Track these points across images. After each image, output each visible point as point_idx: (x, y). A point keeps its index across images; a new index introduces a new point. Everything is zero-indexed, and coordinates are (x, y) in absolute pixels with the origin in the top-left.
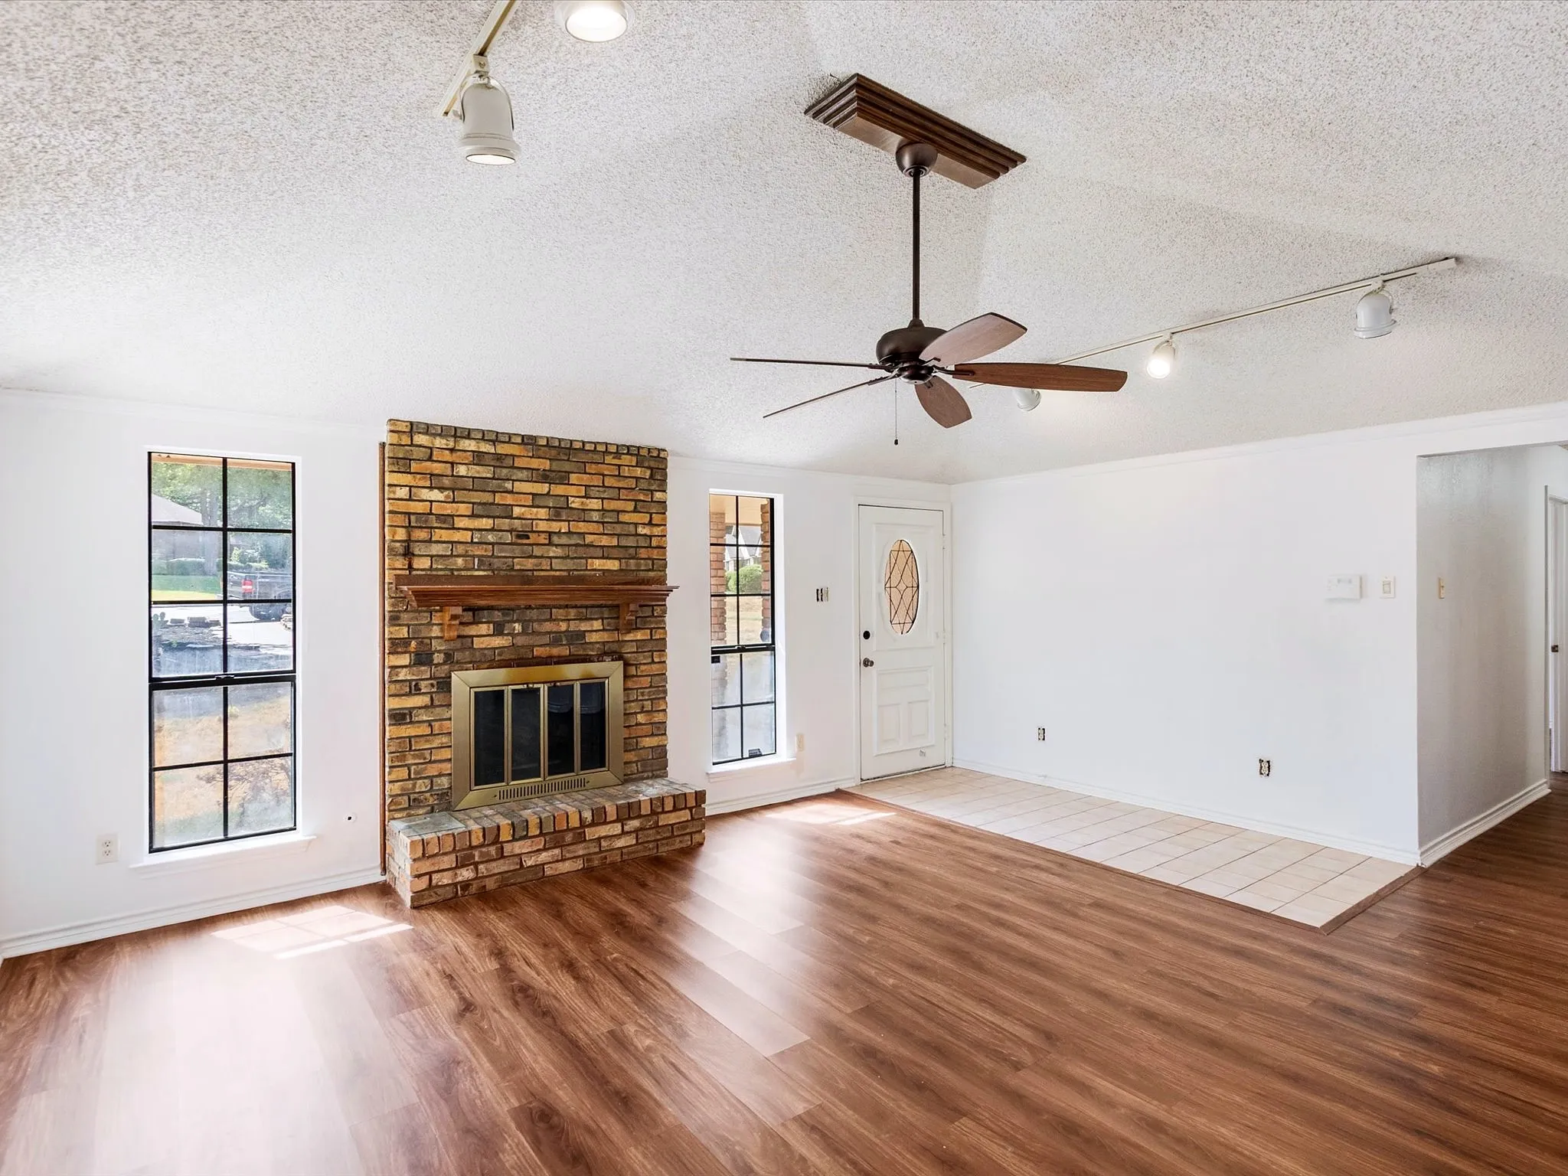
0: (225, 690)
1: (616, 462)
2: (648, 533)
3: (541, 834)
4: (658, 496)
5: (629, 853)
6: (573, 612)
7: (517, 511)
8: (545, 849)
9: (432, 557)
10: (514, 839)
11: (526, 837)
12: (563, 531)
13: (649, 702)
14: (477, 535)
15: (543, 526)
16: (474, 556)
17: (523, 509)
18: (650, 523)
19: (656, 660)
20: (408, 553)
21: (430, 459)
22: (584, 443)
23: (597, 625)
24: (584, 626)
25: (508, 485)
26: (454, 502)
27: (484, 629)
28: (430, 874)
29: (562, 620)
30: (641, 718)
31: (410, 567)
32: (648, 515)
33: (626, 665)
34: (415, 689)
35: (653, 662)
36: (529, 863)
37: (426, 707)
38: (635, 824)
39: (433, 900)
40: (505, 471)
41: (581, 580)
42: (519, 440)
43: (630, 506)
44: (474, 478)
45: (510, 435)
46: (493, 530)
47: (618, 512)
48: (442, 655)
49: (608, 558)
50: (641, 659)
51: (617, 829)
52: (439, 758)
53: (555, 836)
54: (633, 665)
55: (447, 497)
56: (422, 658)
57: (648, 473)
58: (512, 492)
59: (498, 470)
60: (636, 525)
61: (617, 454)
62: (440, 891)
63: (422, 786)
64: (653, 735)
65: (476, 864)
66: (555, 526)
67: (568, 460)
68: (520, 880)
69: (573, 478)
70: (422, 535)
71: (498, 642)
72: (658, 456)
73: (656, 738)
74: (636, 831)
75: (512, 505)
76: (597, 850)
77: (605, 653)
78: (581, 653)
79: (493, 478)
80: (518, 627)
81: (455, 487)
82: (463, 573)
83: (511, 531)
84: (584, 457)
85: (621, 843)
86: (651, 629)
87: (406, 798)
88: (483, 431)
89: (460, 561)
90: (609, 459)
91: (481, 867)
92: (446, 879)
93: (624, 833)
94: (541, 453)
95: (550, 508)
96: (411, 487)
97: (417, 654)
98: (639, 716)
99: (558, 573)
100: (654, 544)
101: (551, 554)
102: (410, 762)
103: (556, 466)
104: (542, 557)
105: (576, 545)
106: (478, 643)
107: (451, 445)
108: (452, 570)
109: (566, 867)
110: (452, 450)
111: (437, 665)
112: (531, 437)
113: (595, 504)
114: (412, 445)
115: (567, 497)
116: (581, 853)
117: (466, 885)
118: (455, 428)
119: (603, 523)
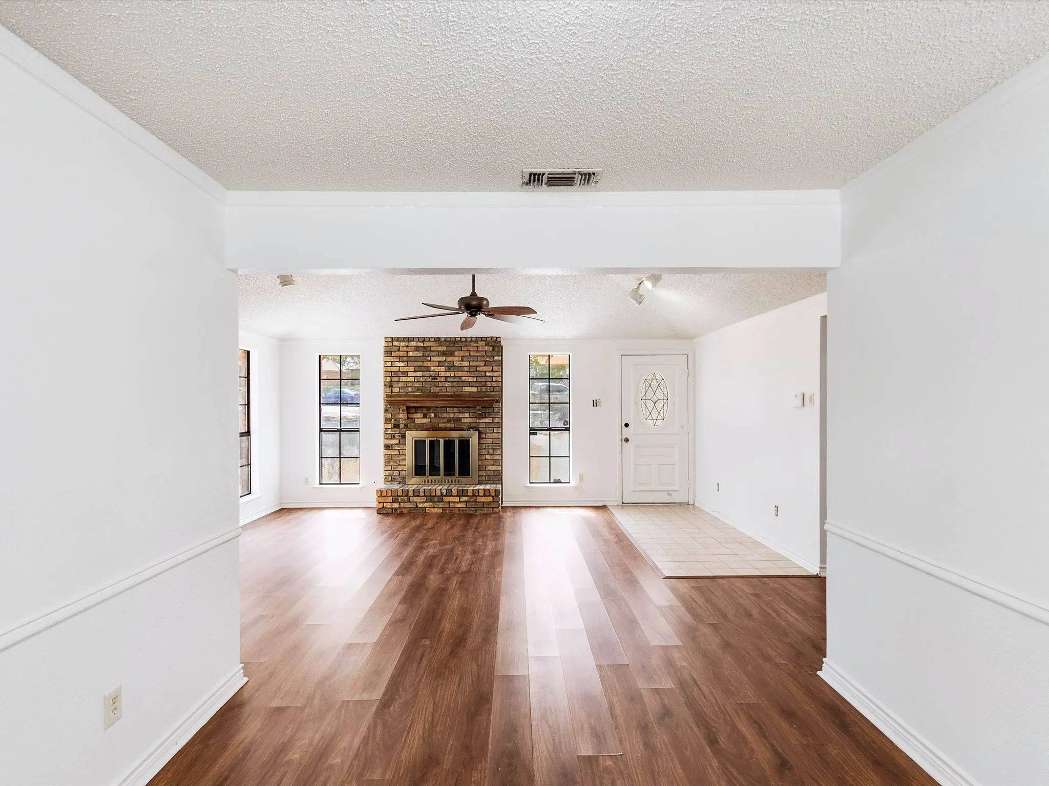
0: (340, 433)
1: (476, 345)
2: (491, 375)
3: (424, 496)
4: (496, 358)
5: (462, 511)
6: (456, 410)
7: (432, 368)
8: (426, 502)
9: (399, 387)
10: (414, 496)
11: (419, 496)
12: (452, 375)
13: (492, 450)
14: (416, 378)
15: (443, 374)
16: (415, 387)
17: (435, 367)
18: (492, 371)
19: (495, 432)
20: (391, 386)
21: (399, 350)
22: (461, 338)
23: (467, 415)
24: (461, 416)
25: (429, 358)
26: (408, 366)
27: (419, 415)
28: (383, 502)
29: (451, 413)
30: (488, 457)
31: (392, 392)
32: (491, 367)
33: (480, 433)
34: (393, 437)
35: (494, 432)
36: (420, 506)
37: (397, 444)
38: (466, 499)
39: (384, 512)
40: (427, 353)
41: (459, 396)
42: (433, 340)
43: (483, 363)
44: (415, 356)
45: (429, 338)
46: (423, 376)
47: (477, 366)
48: (403, 425)
49: (472, 387)
50: (487, 430)
51: (457, 499)
52: (402, 464)
53: (430, 498)
54: (483, 433)
55: (405, 364)
56: (396, 426)
57: (491, 348)
58: (430, 361)
59: (424, 353)
60: (485, 372)
61: (476, 341)
62: (387, 509)
63: (396, 473)
64: (493, 465)
65: (400, 503)
66: (448, 374)
67: (454, 346)
68: (416, 512)
69: (456, 353)
70: (396, 379)
71: (425, 421)
72: (496, 340)
73: (495, 466)
74: (466, 502)
75: (430, 366)
76: (448, 506)
77: (470, 428)
78: (459, 427)
79: (423, 356)
80: (433, 415)
81: (408, 360)
82: (411, 393)
83: (430, 377)
84: (460, 344)
85: (459, 505)
86: (493, 418)
87: (390, 477)
88: (419, 338)
89: (410, 389)
90: (472, 344)
91: (401, 504)
92: (389, 506)
93: (460, 502)
94: (442, 344)
95: (446, 366)
96: (392, 362)
97: (394, 424)
98: (487, 456)
99: (449, 393)
100: (494, 380)
101: (446, 386)
102: (391, 464)
103: (449, 349)
104: (442, 387)
105: (458, 381)
106: (417, 421)
107: (407, 344)
108: (407, 392)
109: (435, 510)
110: (407, 346)
111: (402, 428)
112: (437, 338)
113: (466, 364)
114: (392, 346)
115: (454, 361)
116: (441, 506)
117: (396, 509)
118: (408, 338)
119: (470, 371)
